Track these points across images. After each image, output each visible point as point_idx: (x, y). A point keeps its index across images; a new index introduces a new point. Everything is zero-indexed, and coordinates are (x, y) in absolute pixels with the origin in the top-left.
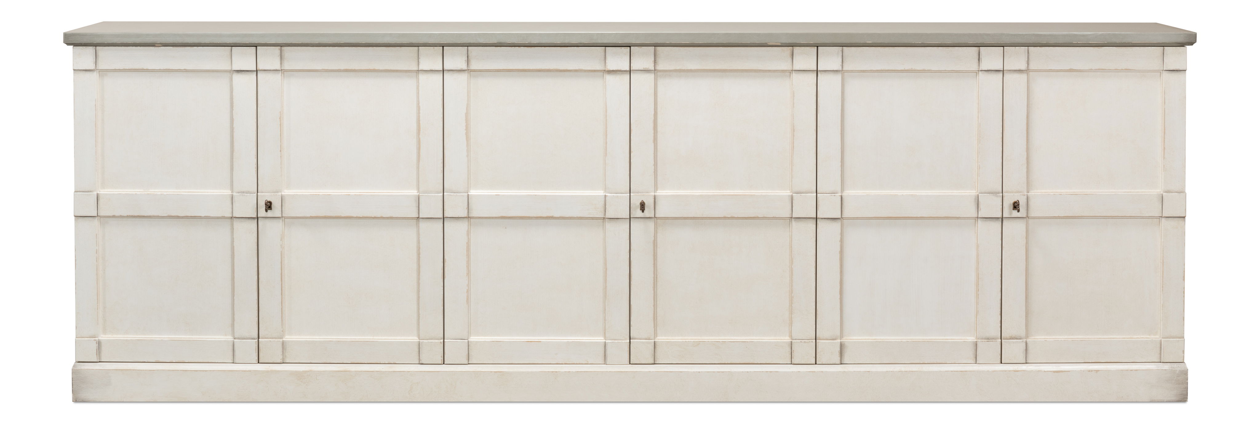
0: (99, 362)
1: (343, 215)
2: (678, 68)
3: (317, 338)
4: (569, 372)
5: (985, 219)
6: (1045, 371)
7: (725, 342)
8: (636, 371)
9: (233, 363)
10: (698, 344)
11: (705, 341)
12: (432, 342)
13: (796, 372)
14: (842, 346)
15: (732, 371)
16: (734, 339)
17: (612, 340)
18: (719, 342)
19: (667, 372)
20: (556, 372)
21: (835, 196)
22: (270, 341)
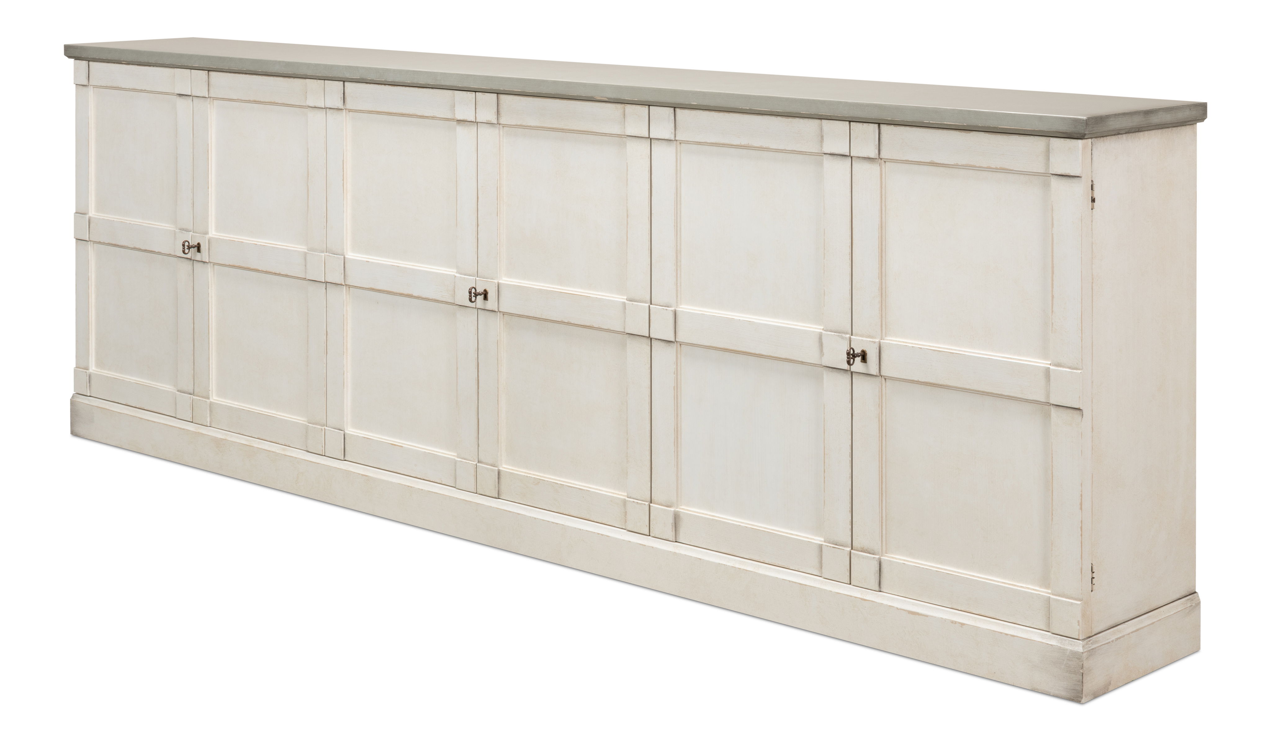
0: (90, 396)
1: (252, 267)
2: (519, 123)
3: (236, 404)
4: (422, 490)
5: (831, 369)
6: (897, 608)
7: (563, 485)
8: (479, 504)
9: (175, 417)
10: (538, 482)
11: (544, 480)
12: (315, 428)
13: (627, 541)
14: (677, 518)
15: (566, 524)
16: (574, 484)
17: (462, 459)
18: (557, 483)
19: (506, 511)
20: (412, 487)
21: (666, 310)
22: (200, 400)
